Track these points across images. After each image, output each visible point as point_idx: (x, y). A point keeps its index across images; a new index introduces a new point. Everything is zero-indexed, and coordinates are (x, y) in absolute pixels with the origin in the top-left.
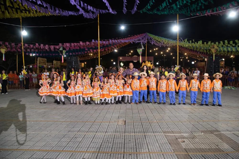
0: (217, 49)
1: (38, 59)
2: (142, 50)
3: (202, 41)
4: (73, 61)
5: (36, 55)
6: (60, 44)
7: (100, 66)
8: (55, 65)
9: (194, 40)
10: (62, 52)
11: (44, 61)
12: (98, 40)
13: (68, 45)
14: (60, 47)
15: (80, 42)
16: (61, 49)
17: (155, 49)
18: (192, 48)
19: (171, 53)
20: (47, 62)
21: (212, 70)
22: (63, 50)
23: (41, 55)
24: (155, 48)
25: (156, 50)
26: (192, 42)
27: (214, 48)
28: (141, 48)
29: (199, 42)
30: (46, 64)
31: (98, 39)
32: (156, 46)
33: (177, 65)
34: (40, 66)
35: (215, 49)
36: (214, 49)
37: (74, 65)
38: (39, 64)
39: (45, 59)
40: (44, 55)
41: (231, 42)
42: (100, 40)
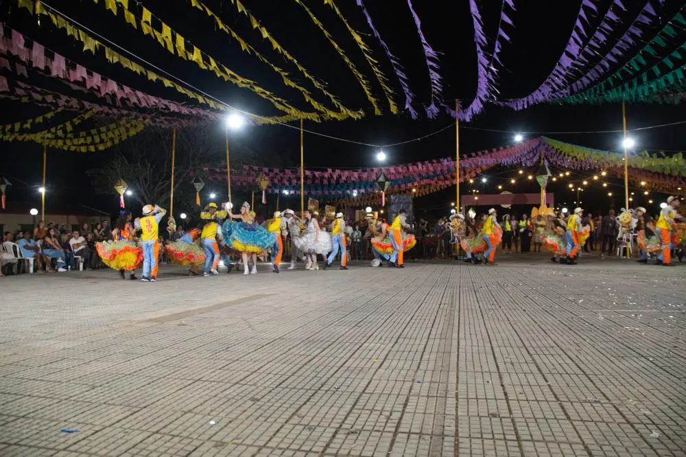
1: (309, 201)
2: (546, 179)
3: (683, 153)
9: (662, 153)
11: (316, 206)
12: (455, 160)
15: (418, 164)
17: (561, 175)
18: (659, 170)
19: (603, 183)
24: (564, 172)
25: (565, 176)
26: (659, 156)
28: (546, 174)
29: (675, 156)
32: (563, 170)
33: (625, 208)
39: (317, 201)
42: (459, 159)
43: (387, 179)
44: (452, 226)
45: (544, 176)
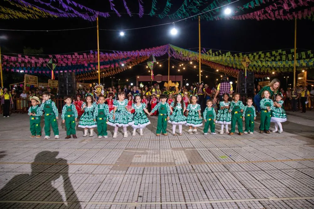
0: (249, 62)
1: (25, 76)
2: (153, 63)
3: (230, 52)
4: (67, 77)
5: (24, 71)
6: (51, 56)
7: (101, 85)
8: (51, 85)
10: (51, 65)
11: (34, 80)
12: (97, 51)
13: (59, 56)
14: (49, 59)
15: (75, 53)
16: (50, 62)
20: (38, 82)
21: (245, 89)
22: (53, 63)
23: (31, 72)
26: (219, 54)
27: (245, 61)
28: (152, 61)
29: (227, 53)
30: (36, 84)
31: (97, 49)
34: (28, 86)
35: (247, 62)
36: (245, 63)
37: (67, 83)
38: (27, 82)
39: (36, 77)
40: (36, 72)
41: (268, 54)
42: (100, 51)
43: (54, 62)
44: (96, 93)
45: (151, 62)
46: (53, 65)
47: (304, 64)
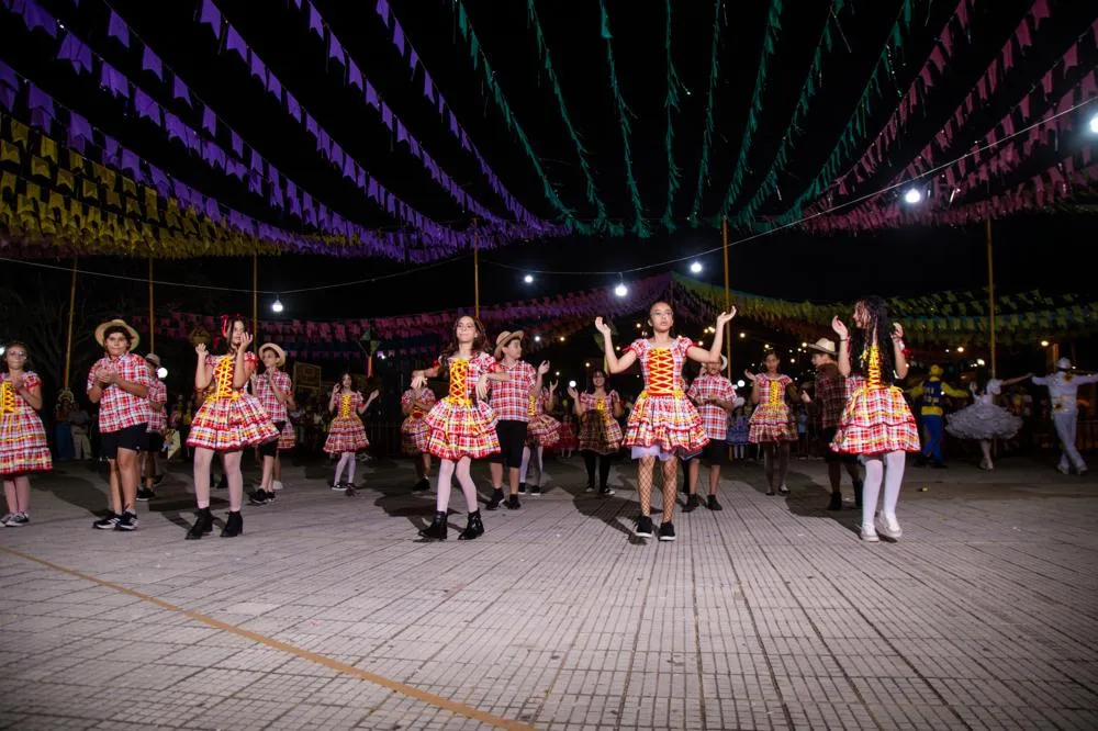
1: (295, 368)
4: (401, 372)
6: (364, 323)
10: (367, 345)
11: (313, 375)
13: (384, 323)
14: (363, 330)
15: (423, 314)
16: (365, 337)
20: (323, 379)
22: (372, 338)
23: (305, 354)
30: (317, 385)
38: (299, 382)
39: (318, 367)
40: (316, 354)
43: (373, 336)
46: (373, 343)
47: (1044, 324)
